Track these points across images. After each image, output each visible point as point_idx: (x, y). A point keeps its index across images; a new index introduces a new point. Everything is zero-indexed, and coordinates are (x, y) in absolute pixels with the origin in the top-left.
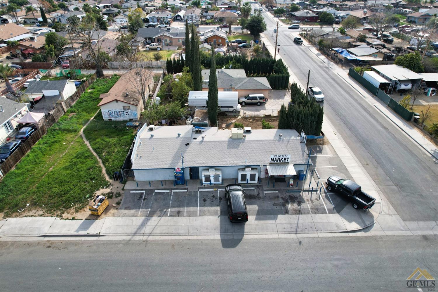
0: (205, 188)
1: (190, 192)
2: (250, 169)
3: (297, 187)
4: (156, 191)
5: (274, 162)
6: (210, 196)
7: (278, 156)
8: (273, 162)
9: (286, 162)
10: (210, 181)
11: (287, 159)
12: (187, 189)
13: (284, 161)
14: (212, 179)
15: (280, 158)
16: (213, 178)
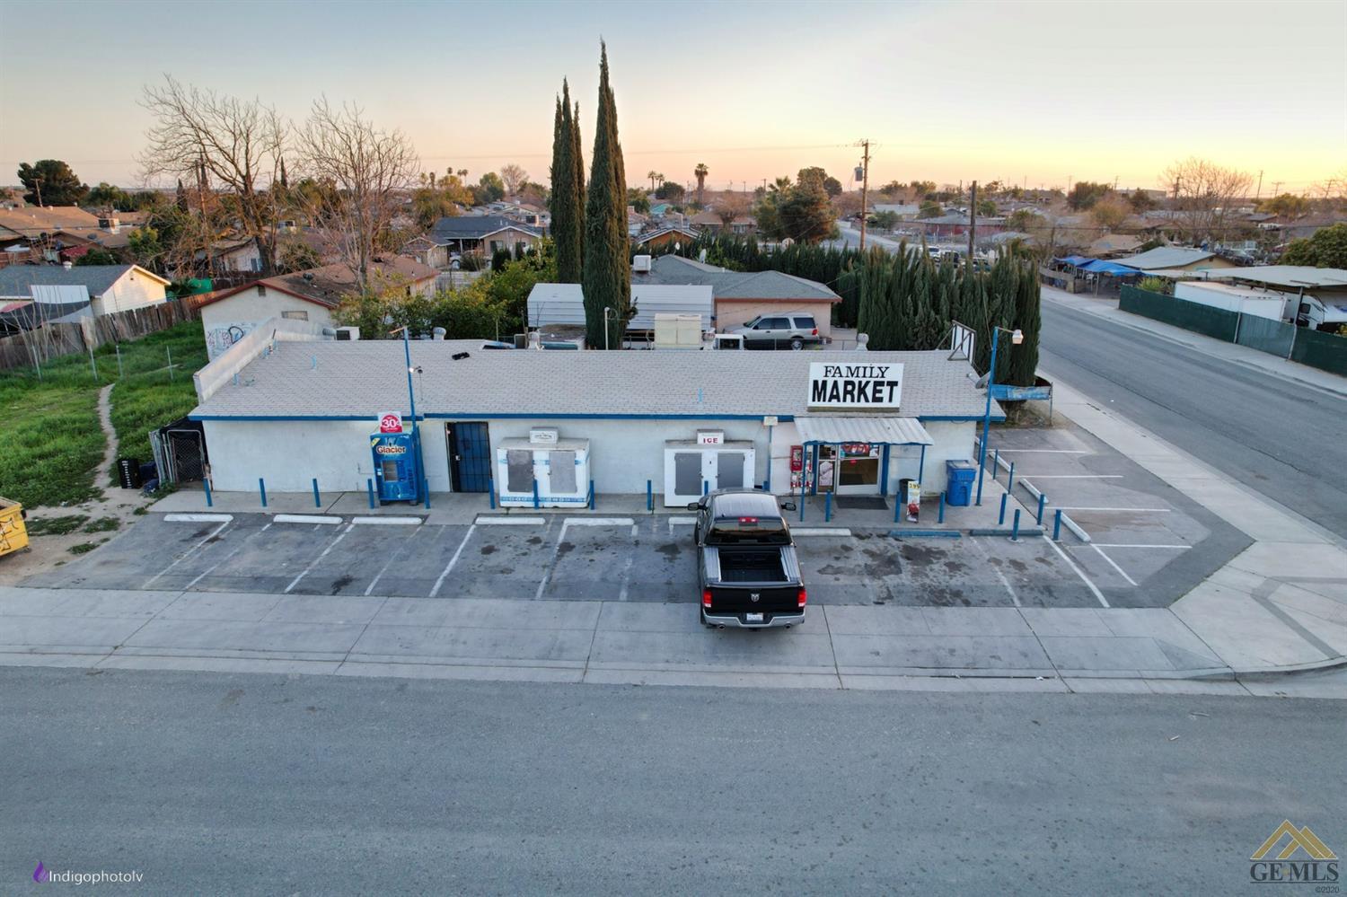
1: (431, 526)
3: (940, 521)
4: (278, 519)
5: (826, 404)
7: (844, 371)
8: (821, 404)
9: (885, 404)
10: (534, 486)
11: (886, 389)
13: (875, 400)
14: (541, 473)
15: (852, 383)
16: (547, 469)
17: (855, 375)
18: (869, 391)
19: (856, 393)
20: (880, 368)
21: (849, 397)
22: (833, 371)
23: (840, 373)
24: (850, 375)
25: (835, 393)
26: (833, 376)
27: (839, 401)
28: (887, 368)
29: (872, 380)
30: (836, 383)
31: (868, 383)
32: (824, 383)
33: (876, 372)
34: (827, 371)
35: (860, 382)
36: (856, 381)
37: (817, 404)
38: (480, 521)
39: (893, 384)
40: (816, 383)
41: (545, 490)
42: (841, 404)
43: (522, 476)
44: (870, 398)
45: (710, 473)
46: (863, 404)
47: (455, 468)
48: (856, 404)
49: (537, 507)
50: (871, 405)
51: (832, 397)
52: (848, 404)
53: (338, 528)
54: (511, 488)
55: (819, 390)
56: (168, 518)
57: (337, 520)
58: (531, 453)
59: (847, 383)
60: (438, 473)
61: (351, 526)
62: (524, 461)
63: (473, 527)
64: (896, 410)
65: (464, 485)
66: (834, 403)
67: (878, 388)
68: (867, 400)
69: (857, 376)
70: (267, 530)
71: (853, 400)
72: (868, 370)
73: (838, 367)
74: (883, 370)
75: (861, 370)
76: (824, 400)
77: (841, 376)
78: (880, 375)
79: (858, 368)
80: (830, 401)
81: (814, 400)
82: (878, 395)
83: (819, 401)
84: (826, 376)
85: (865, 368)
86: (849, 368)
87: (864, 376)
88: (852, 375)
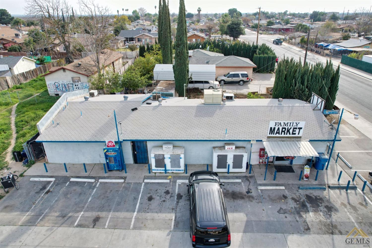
0: (155, 178)
1: (128, 183)
2: (234, 147)
4: (72, 180)
6: (162, 191)
12: (125, 178)
14: (168, 162)
16: (169, 160)
17: (287, 125)
18: (291, 131)
19: (286, 132)
20: (296, 123)
21: (283, 133)
22: (278, 124)
23: (281, 125)
24: (284, 125)
25: (278, 132)
26: (278, 126)
27: (279, 134)
28: (299, 123)
29: (293, 127)
30: (279, 129)
31: (291, 128)
32: (274, 128)
33: (295, 124)
34: (276, 124)
35: (288, 128)
36: (287, 127)
37: (271, 135)
38: (146, 181)
39: (300, 128)
40: (271, 128)
41: (169, 167)
42: (280, 135)
43: (160, 162)
44: (291, 133)
45: (230, 161)
46: (288, 135)
47: (135, 156)
48: (285, 135)
49: (166, 173)
50: (291, 135)
51: (277, 133)
52: (283, 135)
53: (94, 184)
54: (156, 167)
55: (272, 131)
56: (32, 179)
57: (93, 180)
58: (163, 155)
59: (283, 128)
60: (129, 158)
61: (99, 183)
62: (161, 158)
63: (143, 184)
64: (300, 137)
65: (138, 161)
66: (277, 135)
67: (294, 130)
68: (290, 134)
69: (287, 126)
70: (68, 185)
71: (284, 134)
72: (292, 124)
73: (280, 123)
74: (297, 123)
75: (289, 124)
76: (274, 134)
77: (281, 126)
78: (296, 125)
79: (288, 123)
80: (276, 134)
81: (270, 134)
82: (294, 132)
83: (272, 134)
84: (275, 126)
85: (290, 123)
86: (285, 123)
87: (290, 126)
88: (285, 125)
